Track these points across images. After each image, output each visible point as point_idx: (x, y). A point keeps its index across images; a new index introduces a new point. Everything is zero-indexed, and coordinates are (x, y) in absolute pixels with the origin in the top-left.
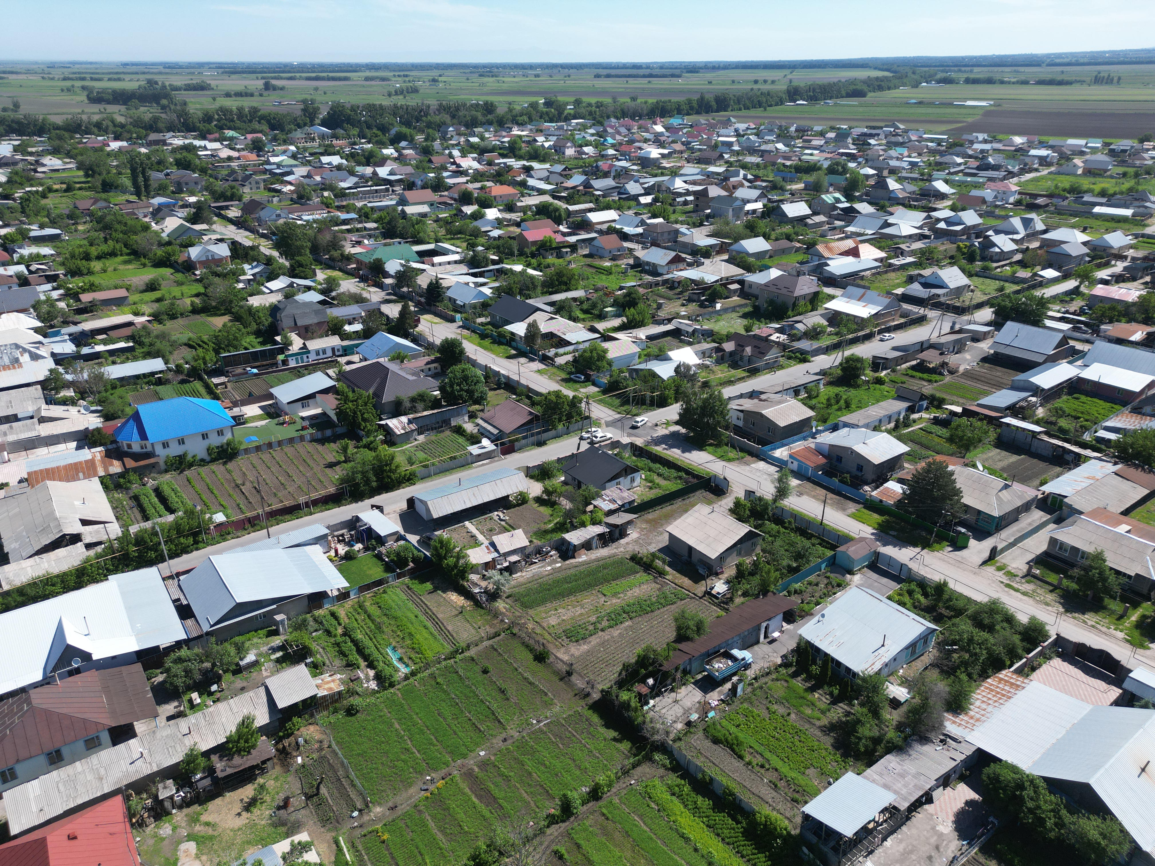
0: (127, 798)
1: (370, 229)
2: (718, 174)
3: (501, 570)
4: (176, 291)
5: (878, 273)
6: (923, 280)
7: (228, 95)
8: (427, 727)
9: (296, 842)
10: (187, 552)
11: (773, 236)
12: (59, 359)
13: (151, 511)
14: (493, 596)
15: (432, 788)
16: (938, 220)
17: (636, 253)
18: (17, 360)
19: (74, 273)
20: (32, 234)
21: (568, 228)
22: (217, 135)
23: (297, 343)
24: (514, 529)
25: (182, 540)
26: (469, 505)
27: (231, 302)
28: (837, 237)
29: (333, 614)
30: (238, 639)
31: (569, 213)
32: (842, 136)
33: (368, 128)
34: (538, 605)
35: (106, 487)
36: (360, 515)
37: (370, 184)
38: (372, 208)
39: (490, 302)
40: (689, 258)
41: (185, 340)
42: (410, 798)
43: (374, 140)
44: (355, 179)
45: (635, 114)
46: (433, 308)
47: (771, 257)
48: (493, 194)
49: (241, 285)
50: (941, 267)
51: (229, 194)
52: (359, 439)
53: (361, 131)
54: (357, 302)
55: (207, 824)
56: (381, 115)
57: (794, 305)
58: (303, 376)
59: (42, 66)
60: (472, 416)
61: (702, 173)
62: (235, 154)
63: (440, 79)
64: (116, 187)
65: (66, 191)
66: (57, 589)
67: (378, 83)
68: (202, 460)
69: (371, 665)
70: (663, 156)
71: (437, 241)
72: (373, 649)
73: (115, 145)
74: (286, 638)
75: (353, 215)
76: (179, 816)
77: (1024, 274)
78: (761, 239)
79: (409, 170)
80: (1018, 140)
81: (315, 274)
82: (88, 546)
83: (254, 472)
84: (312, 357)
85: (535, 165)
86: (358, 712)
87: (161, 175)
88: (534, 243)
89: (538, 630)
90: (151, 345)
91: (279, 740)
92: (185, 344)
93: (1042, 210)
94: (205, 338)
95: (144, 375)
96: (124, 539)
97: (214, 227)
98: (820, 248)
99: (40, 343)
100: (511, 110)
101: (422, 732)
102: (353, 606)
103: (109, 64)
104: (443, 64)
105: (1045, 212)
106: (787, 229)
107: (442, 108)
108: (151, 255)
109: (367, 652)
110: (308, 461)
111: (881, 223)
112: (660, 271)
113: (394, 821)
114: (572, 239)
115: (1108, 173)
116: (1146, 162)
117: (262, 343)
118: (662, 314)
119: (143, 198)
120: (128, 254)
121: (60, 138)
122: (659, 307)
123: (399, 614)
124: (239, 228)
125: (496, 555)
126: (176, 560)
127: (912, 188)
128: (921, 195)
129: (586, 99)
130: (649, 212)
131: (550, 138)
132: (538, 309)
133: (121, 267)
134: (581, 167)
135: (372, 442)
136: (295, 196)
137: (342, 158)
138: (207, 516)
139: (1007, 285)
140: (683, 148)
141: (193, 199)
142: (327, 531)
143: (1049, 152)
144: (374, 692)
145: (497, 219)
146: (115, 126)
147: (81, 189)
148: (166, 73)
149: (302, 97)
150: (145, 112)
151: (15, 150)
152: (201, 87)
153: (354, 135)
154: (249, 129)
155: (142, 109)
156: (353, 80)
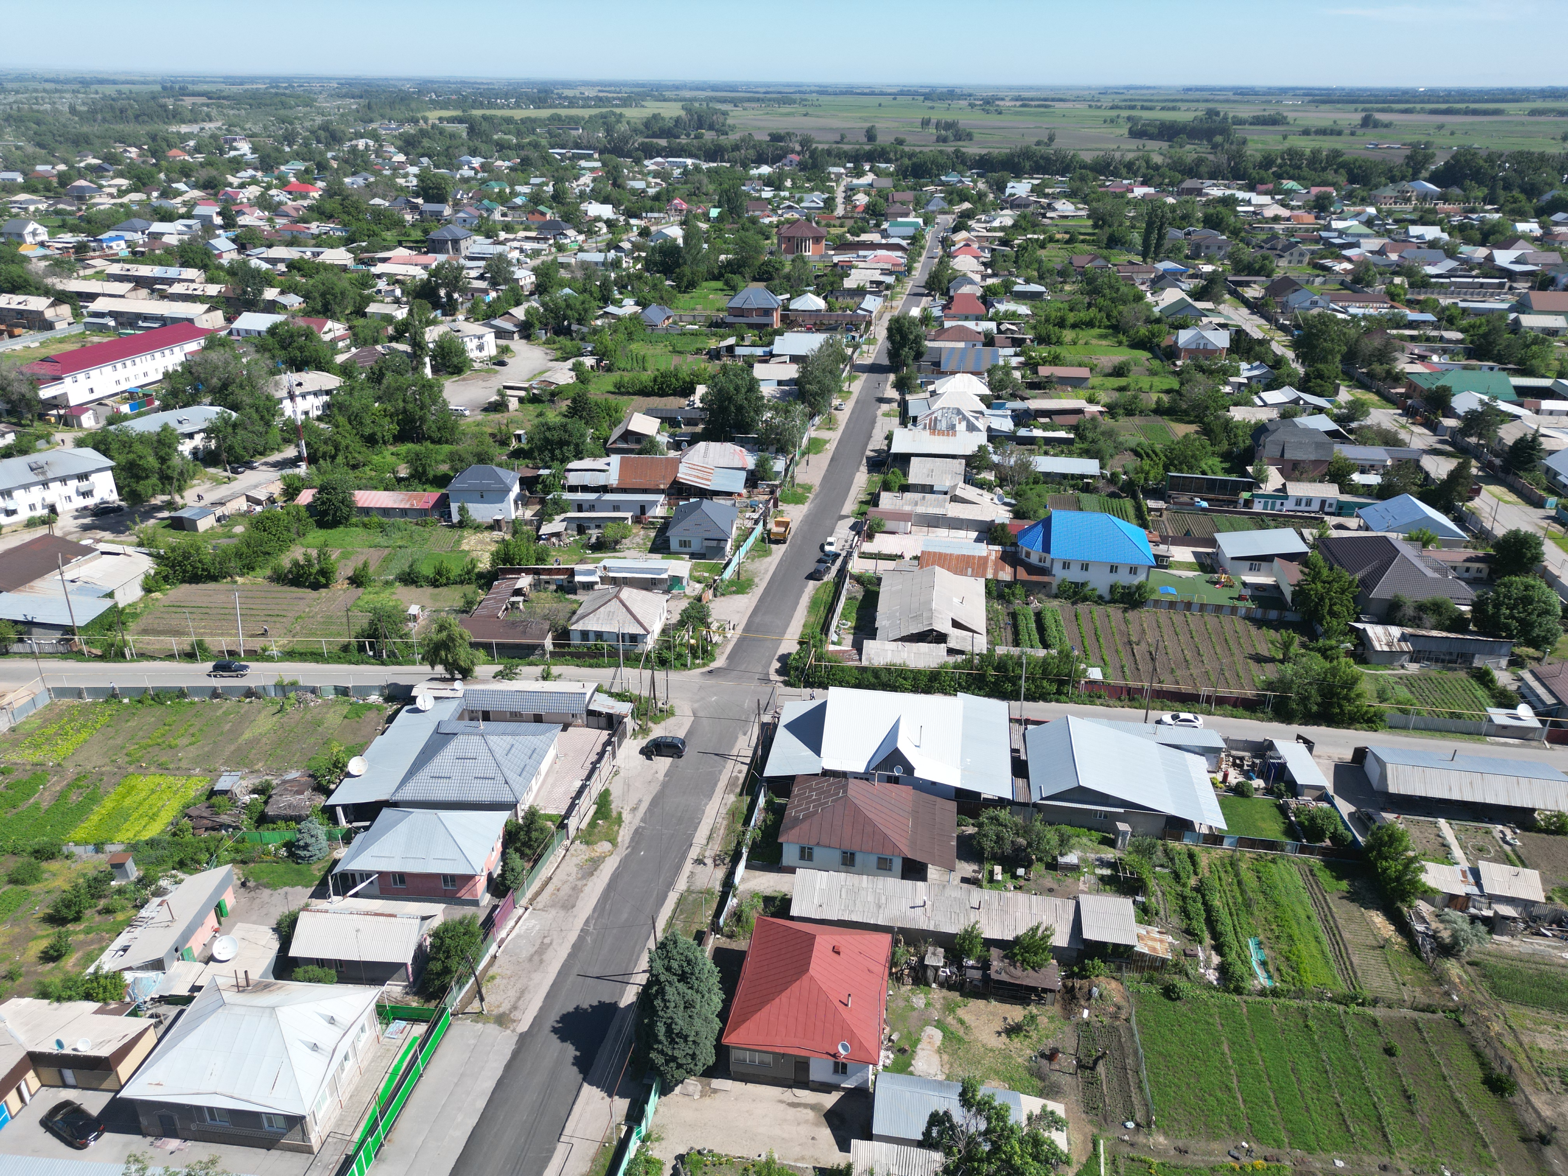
0: (895, 943)
1: (1449, 341)
3: (1474, 919)
4: (1145, 382)
7: (1306, 132)
8: (1269, 1076)
9: (1049, 1109)
10: (1045, 700)
12: (993, 436)
13: (1024, 636)
14: (1448, 950)
15: (1245, 1160)
18: (953, 427)
19: (1042, 340)
20: (1017, 288)
22: (1270, 186)
23: (1274, 480)
24: (1525, 865)
25: (1045, 683)
26: (1456, 796)
27: (1207, 408)
29: (1191, 856)
30: (1066, 829)
33: (1505, 188)
34: (1525, 1003)
35: (989, 593)
36: (1277, 743)
37: (1474, 273)
38: (1464, 310)
41: (1133, 445)
42: (1211, 1153)
43: (1509, 207)
44: (1451, 264)
46: (1510, 478)
49: (1228, 389)
51: (1257, 266)
52: (1314, 637)
53: (1492, 192)
54: (1387, 444)
55: (962, 1022)
56: (1536, 170)
58: (1267, 527)
59: (1092, 93)
60: (1516, 662)
62: (1285, 213)
64: (1123, 244)
65: (1067, 242)
66: (908, 684)
67: (1552, 118)
68: (1100, 597)
69: (1219, 948)
71: (1560, 376)
72: (1229, 928)
73: (1139, 191)
74: (1122, 856)
75: (1429, 317)
76: (937, 994)
79: (1553, 257)
81: (1336, 392)
82: (951, 651)
83: (1157, 633)
84: (1289, 505)
86: (1179, 998)
87: (1180, 234)
89: (1509, 1041)
90: (1093, 441)
91: (1070, 975)
92: (1132, 450)
94: (1158, 447)
95: (1073, 476)
96: (987, 659)
97: (1221, 307)
99: (982, 413)
101: (1257, 1077)
102: (1222, 858)
103: (1169, 88)
108: (1132, 332)
109: (1220, 928)
110: (1231, 643)
113: (1176, 1167)
117: (1227, 471)
119: (1149, 260)
120: (1106, 327)
121: (1083, 179)
123: (1284, 901)
124: (1253, 313)
125: (1475, 890)
126: (1031, 704)
133: (1094, 342)
135: (1332, 648)
136: (1349, 279)
137: (1443, 231)
138: (1083, 666)
141: (1208, 268)
142: (1222, 745)
144: (1209, 986)
146: (1148, 167)
147: (1083, 241)
148: (1235, 102)
149: (1414, 138)
150: (1190, 151)
151: (1032, 191)
152: (1273, 121)
153: (1476, 198)
154: (1318, 180)
155: (1188, 147)
156: (1509, 115)
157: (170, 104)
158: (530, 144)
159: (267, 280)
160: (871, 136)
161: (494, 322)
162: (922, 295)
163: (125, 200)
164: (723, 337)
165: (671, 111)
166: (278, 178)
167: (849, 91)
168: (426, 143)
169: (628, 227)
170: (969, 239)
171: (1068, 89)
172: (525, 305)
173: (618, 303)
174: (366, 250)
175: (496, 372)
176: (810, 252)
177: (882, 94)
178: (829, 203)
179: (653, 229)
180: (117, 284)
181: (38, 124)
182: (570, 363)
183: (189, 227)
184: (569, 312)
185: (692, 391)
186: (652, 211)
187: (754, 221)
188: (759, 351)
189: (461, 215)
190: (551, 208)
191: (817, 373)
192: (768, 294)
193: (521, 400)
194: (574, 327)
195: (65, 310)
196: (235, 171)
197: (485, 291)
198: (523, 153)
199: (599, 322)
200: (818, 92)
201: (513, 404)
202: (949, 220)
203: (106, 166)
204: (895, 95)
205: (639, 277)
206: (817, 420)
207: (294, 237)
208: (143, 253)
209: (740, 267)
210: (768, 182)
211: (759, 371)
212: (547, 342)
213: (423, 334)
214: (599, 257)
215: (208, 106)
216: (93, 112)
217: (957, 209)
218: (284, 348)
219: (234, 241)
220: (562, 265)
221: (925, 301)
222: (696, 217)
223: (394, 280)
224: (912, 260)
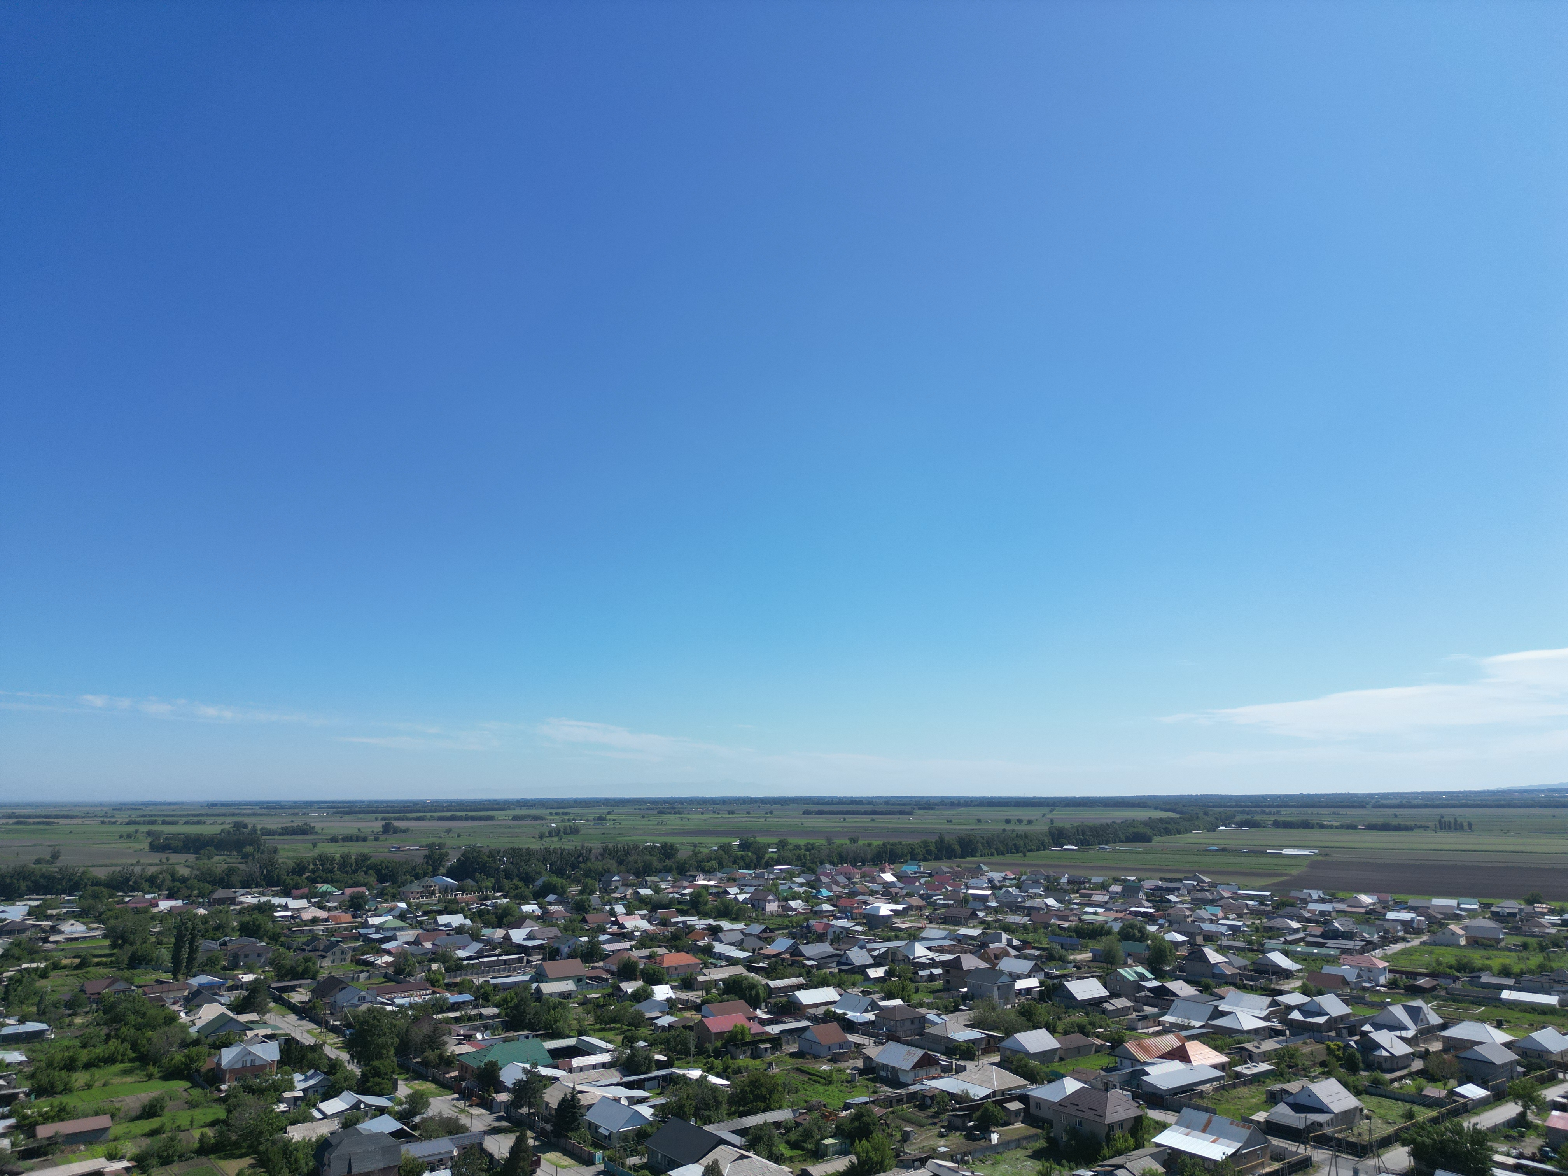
1: (488, 1017)
2: (972, 938)
4: (184, 1118)
5: (1223, 1088)
6: (1291, 1100)
7: (334, 840)
11: (1060, 1027)
16: (1290, 1008)
17: (868, 1052)
19: (40, 1091)
20: (6, 1031)
21: (768, 1013)
22: (305, 890)
27: (261, 1134)
28: (1151, 1030)
31: (770, 991)
32: (1131, 891)
33: (507, 878)
37: (497, 952)
38: (495, 986)
39: (650, 1130)
40: (944, 1060)
43: (513, 893)
44: (477, 946)
45: (856, 860)
46: (562, 1142)
47: (1061, 1059)
48: (665, 965)
49: (282, 1107)
50: (1312, 1079)
51: (300, 969)
53: (498, 881)
54: (450, 1133)
57: (1109, 1139)
59: (105, 809)
61: (951, 936)
62: (323, 914)
63: (609, 817)
64: (148, 962)
65: (77, 967)
67: (529, 822)
70: (896, 913)
71: (581, 1034)
73: (165, 905)
75: (467, 997)
77: (1434, 1091)
78: (1043, 1032)
79: (554, 932)
80: (1367, 899)
81: (395, 1088)
85: (726, 925)
87: (215, 945)
88: (720, 1035)
93: (1428, 995)
97: (267, 1017)
98: (1131, 1046)
100: (695, 854)
103: (192, 804)
104: (614, 800)
105: (1435, 998)
106: (1079, 1017)
107: (608, 852)
108: (165, 1061)
111: (1209, 1011)
112: (903, 1078)
114: (775, 1029)
115: (1502, 944)
116: (1548, 930)
118: (911, 1150)
119: (180, 977)
120: (131, 1060)
121: (96, 896)
122: (906, 1137)
124: (301, 1018)
127: (1240, 961)
128: (1256, 971)
129: (793, 841)
130: (882, 990)
131: (746, 889)
132: (723, 1142)
133: (115, 1080)
134: (787, 927)
136: (391, 971)
137: (466, 917)
139: (1416, 1108)
140: (922, 903)
141: (248, 978)
143: (1414, 915)
145: (669, 1000)
146: (173, 880)
147: (98, 964)
148: (262, 815)
149: (431, 841)
150: (219, 862)
151: (29, 914)
152: (301, 831)
153: (487, 888)
154: (350, 882)
155: (217, 858)
156: (498, 820)
171: (76, 805)
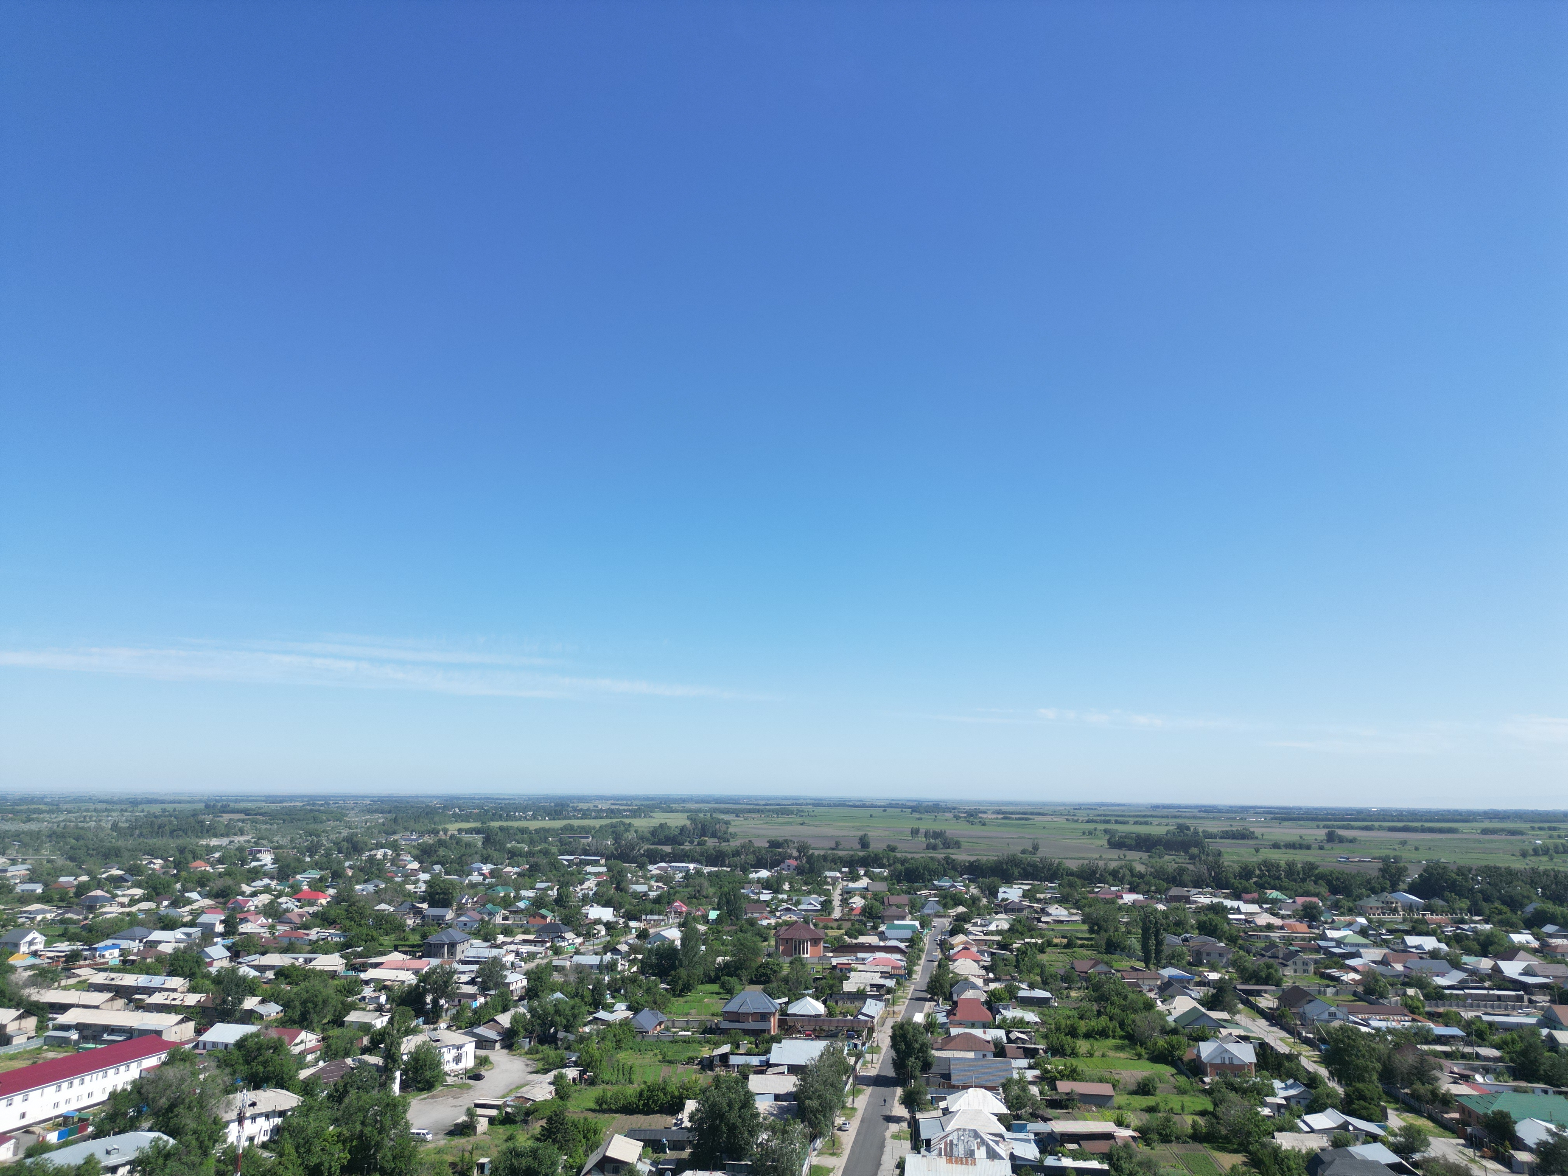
1: (1487, 1059)
4: (1175, 1102)
7: (1276, 846)
12: (1017, 1165)
18: (971, 1154)
19: (1056, 1051)
20: (1021, 994)
22: (1255, 895)
27: (1249, 1134)
33: (1486, 900)
37: (1487, 984)
38: (1491, 1024)
43: (1497, 918)
44: (1462, 975)
49: (1267, 1111)
51: (1263, 974)
53: (1474, 903)
56: (1509, 883)
59: (1067, 808)
62: (1278, 922)
64: (1123, 949)
65: (1068, 946)
67: (1503, 837)
73: (1129, 898)
75: (1456, 1031)
79: (1561, 970)
81: (1385, 1117)
87: (1177, 940)
97: (1237, 1017)
99: (1001, 1136)
108: (1150, 1044)
119: (1152, 966)
120: (1121, 1038)
121: (1071, 885)
124: (1272, 1025)
133: (1111, 1054)
136: (1360, 989)
137: (1439, 941)
141: (1214, 976)
146: (1133, 876)
147: (1082, 946)
148: (1201, 818)
149: (1384, 853)
150: (1171, 862)
151: (1024, 896)
152: (1243, 835)
153: (1461, 909)
154: (1300, 891)
155: (1167, 857)
156: (1462, 833)
157: (208, 820)
158: (540, 851)
159: (250, 988)
160: (864, 843)
161: (476, 1031)
162: (925, 1000)
163: (134, 909)
164: (717, 1045)
165: (677, 821)
166: (291, 887)
167: (842, 804)
168: (442, 852)
169: (627, 929)
170: (966, 943)
171: (1045, 804)
172: (512, 1012)
173: (609, 1008)
174: (360, 955)
175: (470, 1087)
176: (808, 954)
177: (873, 806)
178: (826, 906)
179: (652, 931)
180: (96, 994)
181: (77, 840)
182: (550, 1076)
183: (188, 935)
184: (557, 1018)
185: (681, 1107)
186: (652, 913)
187: (752, 923)
188: (755, 1061)
189: (463, 919)
190: (552, 911)
191: (816, 1085)
192: (765, 998)
193: (492, 1121)
194: (561, 1035)
195: (31, 1022)
196: (250, 880)
197: (473, 997)
198: (532, 860)
199: (587, 1029)
200: (813, 805)
201: (482, 1125)
202: (945, 923)
203: (128, 877)
204: (885, 808)
205: (633, 980)
206: (818, 1143)
207: (291, 944)
208: (133, 961)
209: (737, 969)
210: (766, 885)
211: (755, 1083)
212: (530, 1052)
213: (399, 1044)
214: (594, 960)
215: (243, 821)
216: (132, 828)
217: (952, 912)
218: (248, 1062)
219: (229, 949)
220: (557, 969)
221: (928, 1006)
222: (695, 919)
223: (381, 986)
224: (912, 962)
